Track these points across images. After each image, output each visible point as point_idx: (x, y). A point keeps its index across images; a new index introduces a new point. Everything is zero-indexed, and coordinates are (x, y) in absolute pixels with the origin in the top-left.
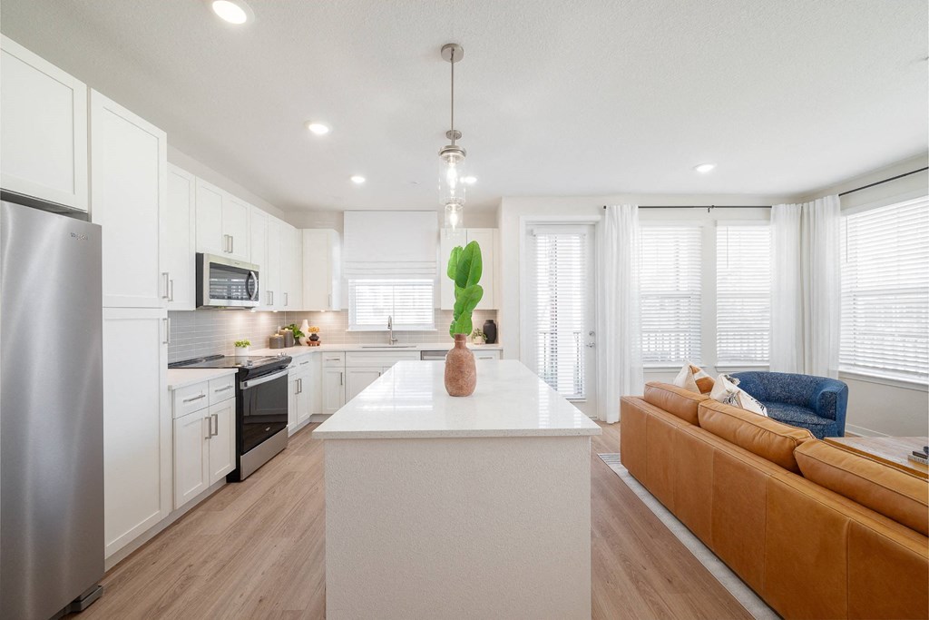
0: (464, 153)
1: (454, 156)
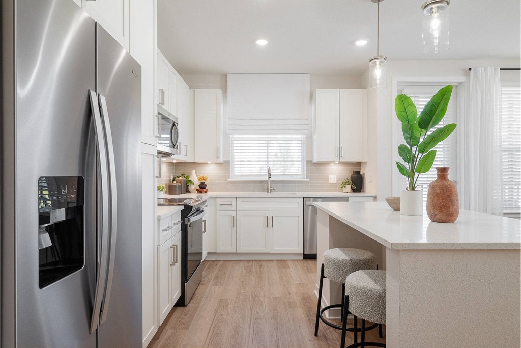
0: (448, 2)
1: (438, 7)
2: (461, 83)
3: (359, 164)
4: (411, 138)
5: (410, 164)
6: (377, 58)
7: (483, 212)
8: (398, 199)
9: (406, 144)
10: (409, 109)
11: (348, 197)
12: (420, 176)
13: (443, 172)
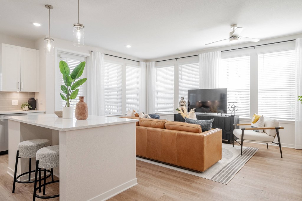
0: (84, 27)
1: (80, 28)
2: (88, 57)
3: (34, 93)
4: (68, 83)
5: (67, 95)
6: (49, 39)
7: (97, 115)
8: (61, 112)
9: (65, 85)
10: (66, 69)
11: (27, 113)
12: (72, 100)
13: (82, 98)
